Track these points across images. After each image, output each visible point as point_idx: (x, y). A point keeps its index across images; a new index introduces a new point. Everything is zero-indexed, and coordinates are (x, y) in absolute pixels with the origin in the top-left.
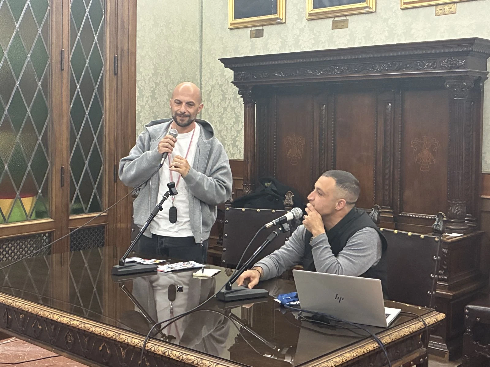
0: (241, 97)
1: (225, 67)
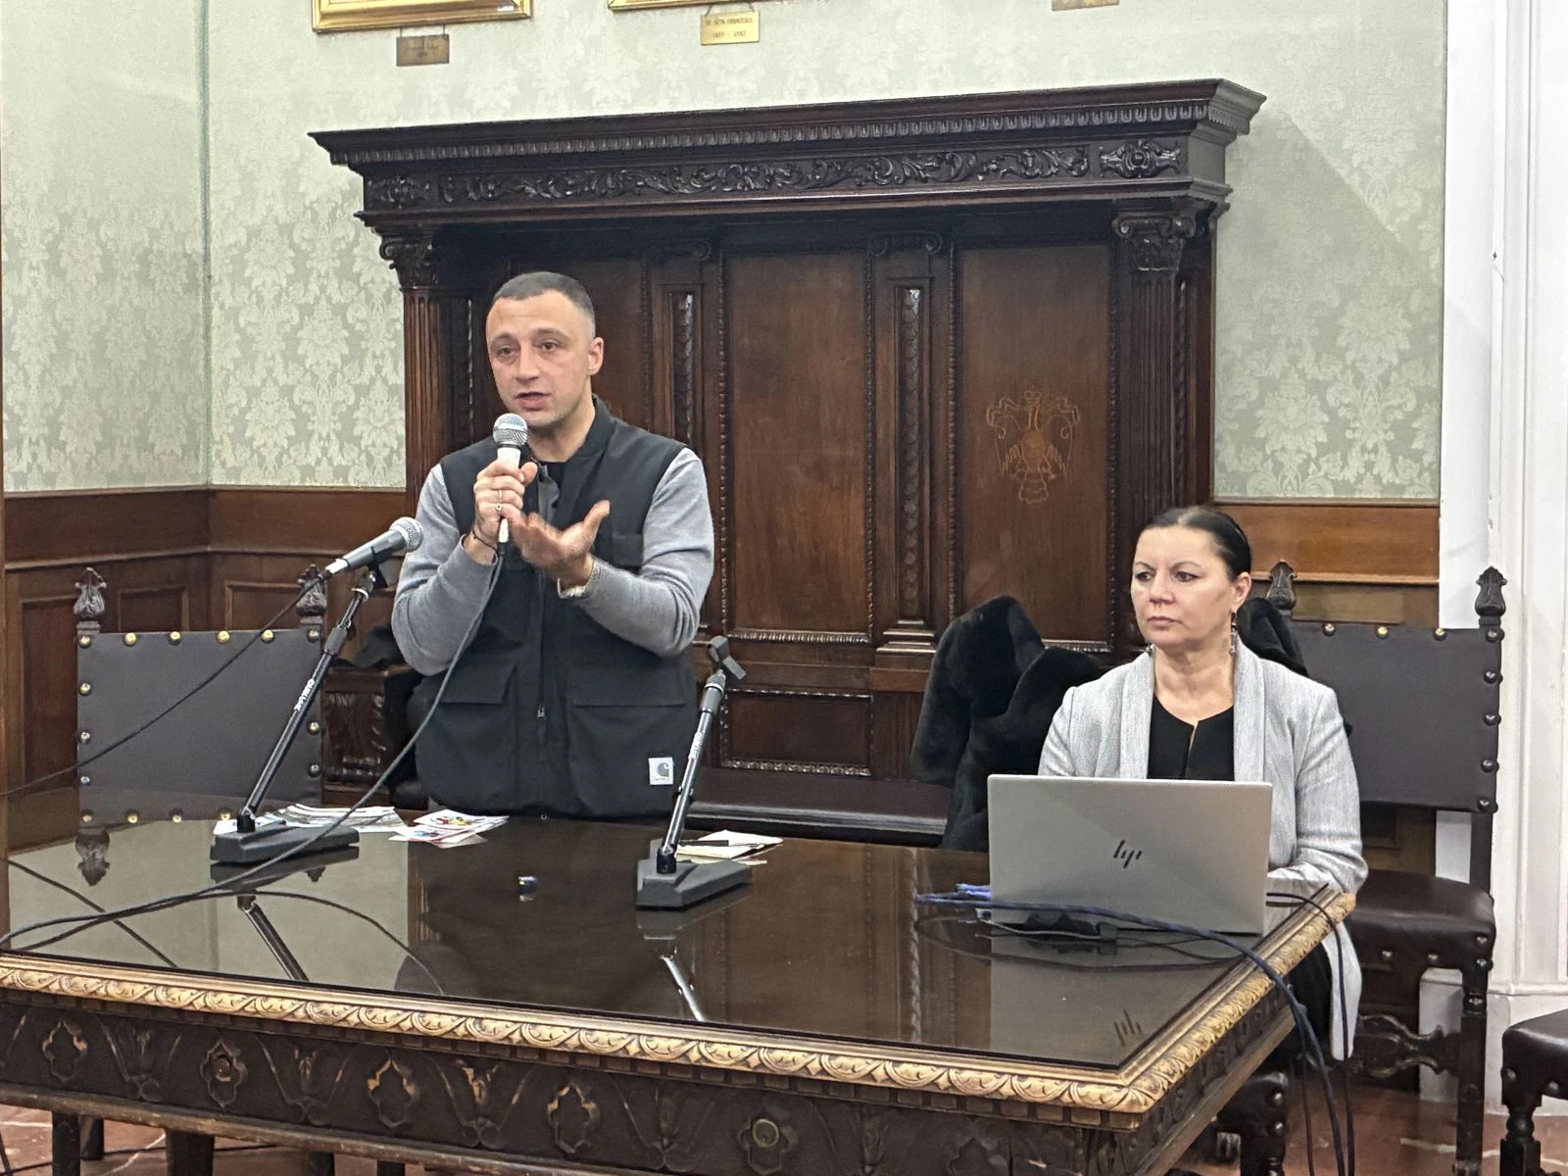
0: (391, 267)
1: (334, 162)
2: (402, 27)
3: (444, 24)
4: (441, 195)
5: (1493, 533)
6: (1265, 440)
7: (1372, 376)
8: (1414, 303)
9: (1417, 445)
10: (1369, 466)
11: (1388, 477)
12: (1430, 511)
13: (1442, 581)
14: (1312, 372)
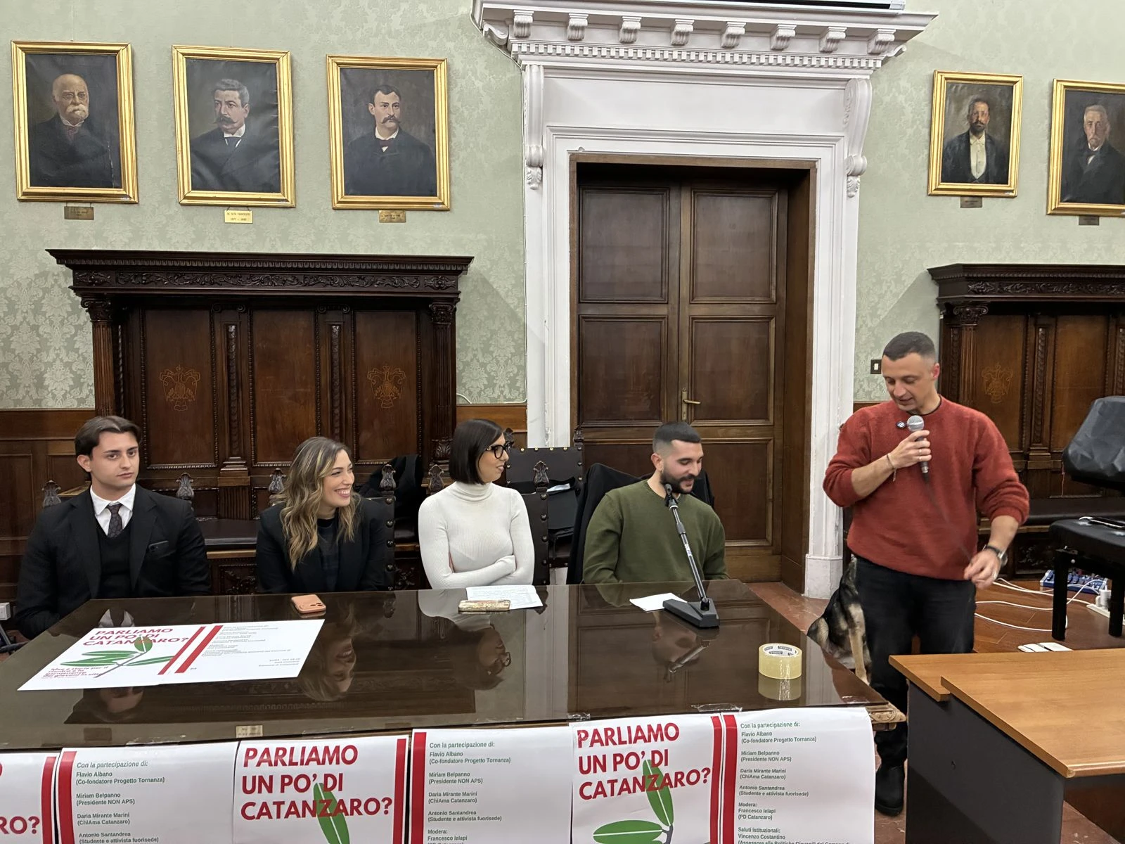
0: (87, 311)
1: (58, 263)
2: (67, 202)
3: (91, 202)
4: (117, 281)
5: (546, 414)
6: (465, 383)
7: (502, 362)
8: (516, 336)
9: (518, 385)
10: (502, 392)
11: (508, 396)
12: (523, 407)
13: (529, 431)
14: (481, 360)
